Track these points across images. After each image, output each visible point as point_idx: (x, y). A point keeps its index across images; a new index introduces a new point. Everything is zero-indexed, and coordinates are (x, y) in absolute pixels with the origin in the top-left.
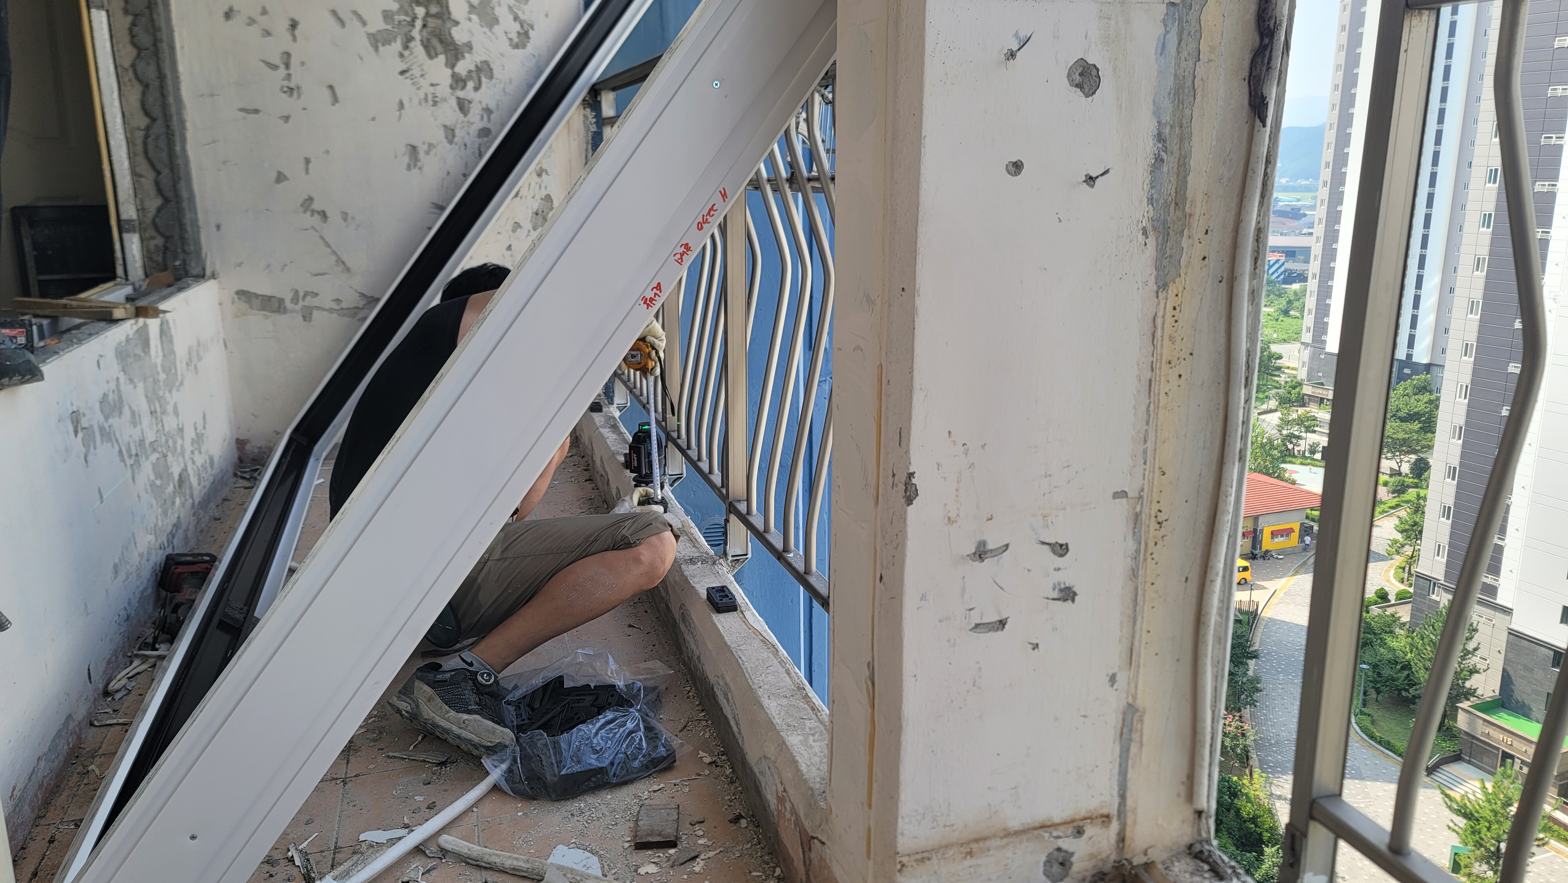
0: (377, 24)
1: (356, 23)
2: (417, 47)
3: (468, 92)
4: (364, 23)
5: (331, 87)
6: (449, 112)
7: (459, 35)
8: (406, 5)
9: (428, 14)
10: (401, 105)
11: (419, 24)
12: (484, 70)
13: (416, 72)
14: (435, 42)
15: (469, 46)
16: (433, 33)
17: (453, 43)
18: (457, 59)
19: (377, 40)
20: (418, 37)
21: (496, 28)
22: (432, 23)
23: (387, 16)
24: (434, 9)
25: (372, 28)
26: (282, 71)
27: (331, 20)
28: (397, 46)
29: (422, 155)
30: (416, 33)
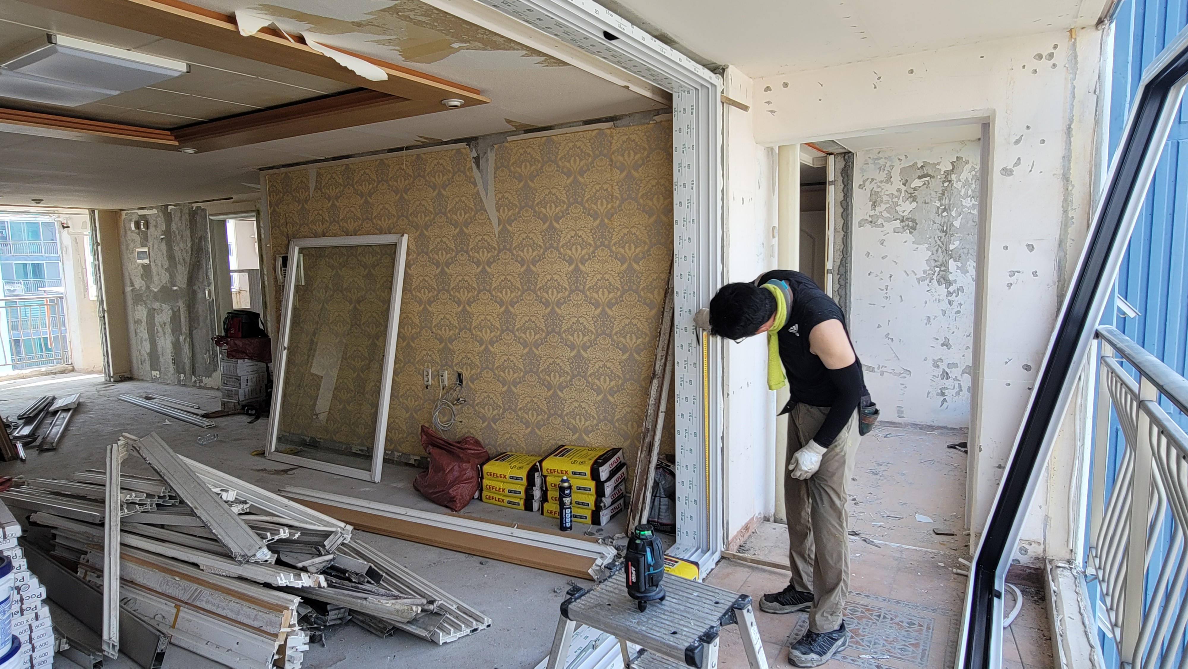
0: (921, 274)
1: (913, 274)
2: (935, 282)
3: (953, 298)
4: (916, 275)
5: (901, 296)
6: (945, 305)
7: (951, 277)
8: (932, 268)
9: (940, 270)
10: (926, 302)
11: (936, 274)
12: (961, 289)
13: (933, 290)
14: (942, 280)
15: (955, 281)
16: (942, 277)
17: (949, 280)
18: (950, 286)
19: (919, 280)
20: (935, 279)
21: (967, 274)
22: (941, 273)
23: (925, 272)
24: (942, 269)
25: (918, 276)
26: (885, 291)
27: (904, 274)
28: (927, 282)
29: (931, 320)
30: (935, 277)
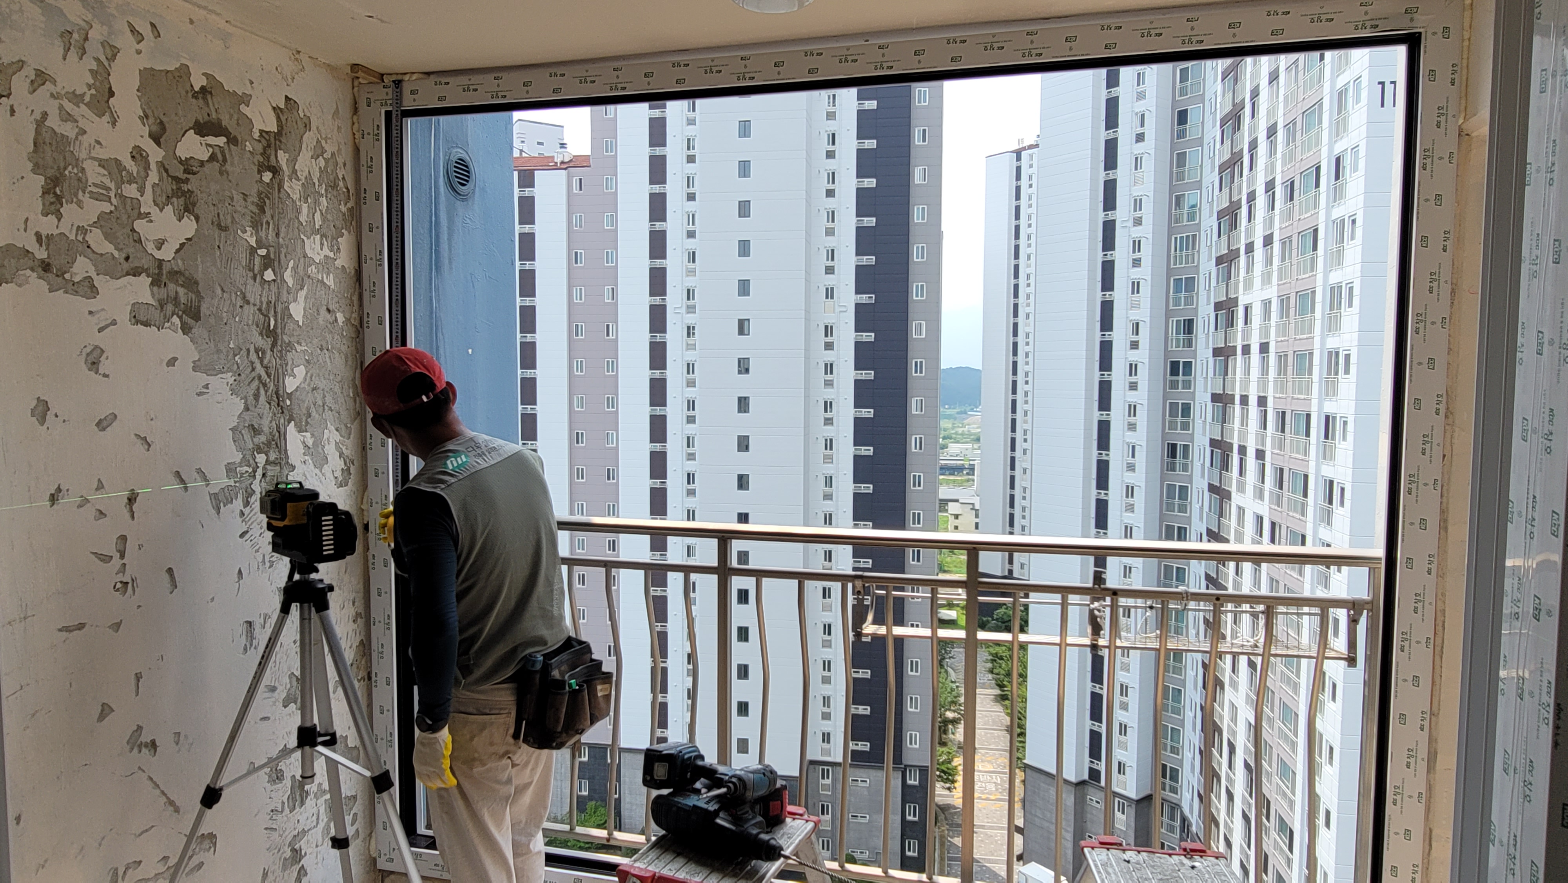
1: (199, 483)
4: (208, 483)
5: (170, 571)
8: (248, 456)
9: (268, 462)
13: (256, 531)
25: (215, 487)
26: (116, 563)
27: (174, 484)
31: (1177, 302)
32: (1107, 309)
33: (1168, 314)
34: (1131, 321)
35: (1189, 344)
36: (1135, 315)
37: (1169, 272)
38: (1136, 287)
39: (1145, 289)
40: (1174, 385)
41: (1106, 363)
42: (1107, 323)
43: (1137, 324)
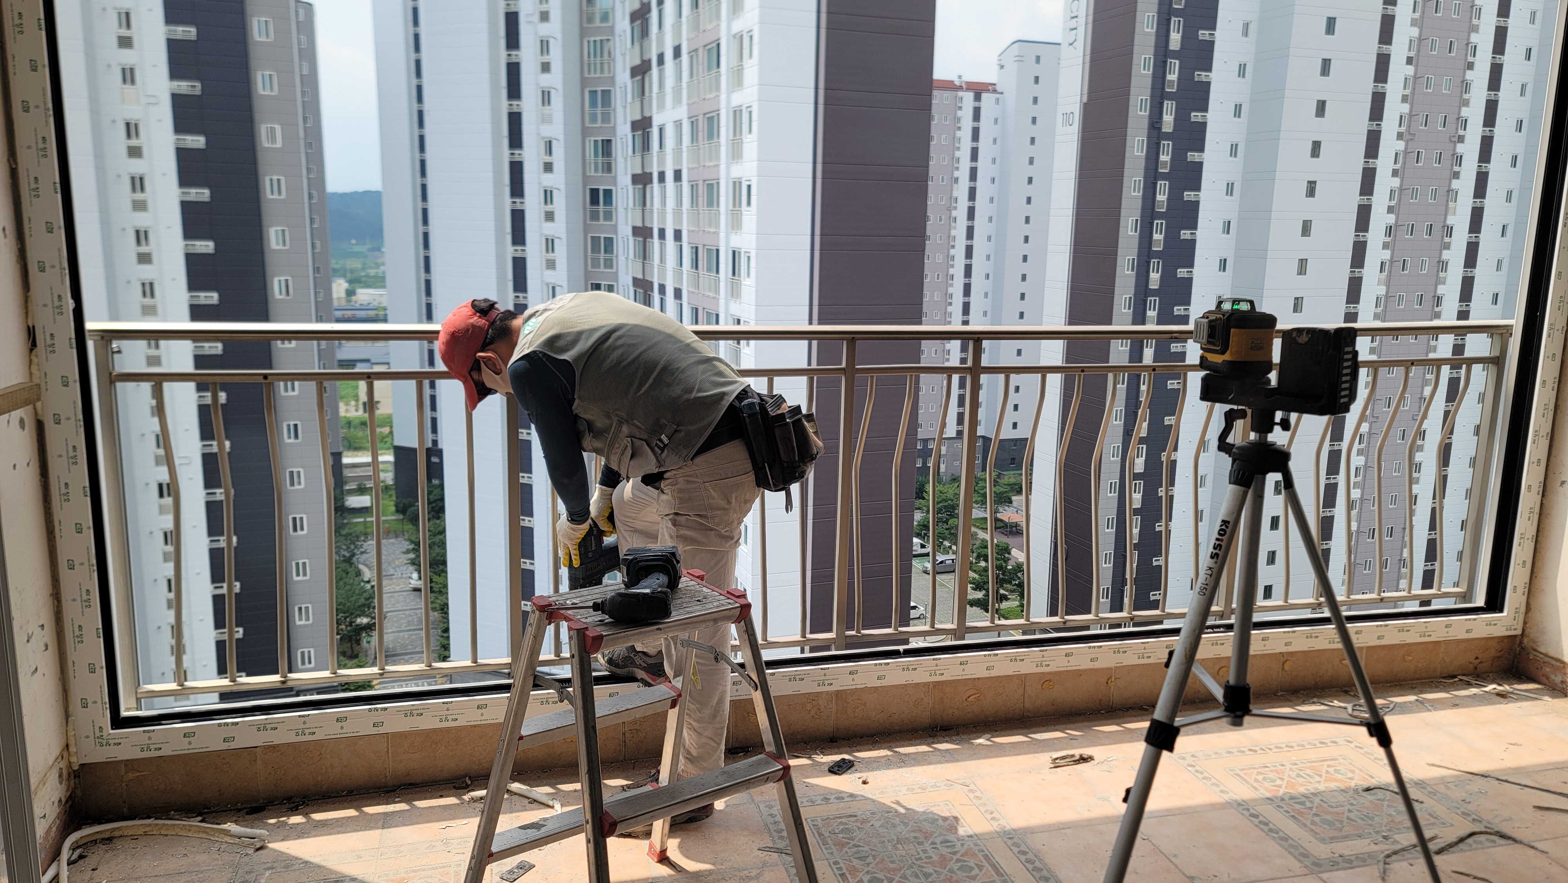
31: (594, 119)
32: (515, 121)
33: (585, 132)
34: (543, 138)
35: (608, 168)
36: (548, 131)
37: (584, 82)
38: (546, 97)
39: (557, 100)
40: (595, 216)
41: (517, 188)
42: (515, 139)
43: (550, 142)
